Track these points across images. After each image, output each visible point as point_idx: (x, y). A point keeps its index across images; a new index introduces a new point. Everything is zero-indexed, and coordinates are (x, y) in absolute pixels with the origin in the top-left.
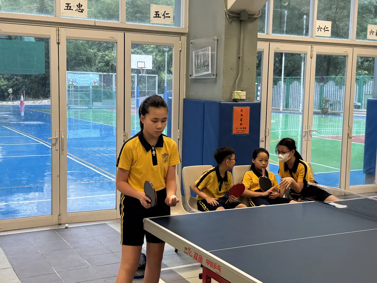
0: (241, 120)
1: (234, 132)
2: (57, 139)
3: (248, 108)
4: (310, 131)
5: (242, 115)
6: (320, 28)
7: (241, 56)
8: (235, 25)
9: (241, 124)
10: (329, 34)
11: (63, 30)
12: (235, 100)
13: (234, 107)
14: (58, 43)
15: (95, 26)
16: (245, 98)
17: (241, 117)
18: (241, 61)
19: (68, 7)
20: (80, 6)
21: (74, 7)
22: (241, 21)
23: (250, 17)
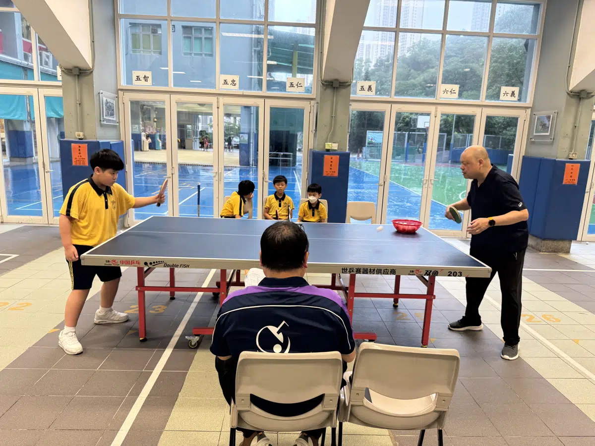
0: (331, 165)
1: (325, 174)
2: (216, 173)
3: (338, 156)
4: (431, 180)
5: (332, 162)
6: (446, 91)
7: (333, 115)
8: (329, 91)
9: (331, 169)
10: (456, 95)
11: (221, 98)
12: (328, 150)
13: (325, 156)
14: (218, 108)
15: (243, 95)
16: (336, 148)
17: (331, 163)
18: (333, 120)
19: (226, 82)
20: (233, 81)
21: (229, 82)
22: (334, 88)
23: (341, 84)
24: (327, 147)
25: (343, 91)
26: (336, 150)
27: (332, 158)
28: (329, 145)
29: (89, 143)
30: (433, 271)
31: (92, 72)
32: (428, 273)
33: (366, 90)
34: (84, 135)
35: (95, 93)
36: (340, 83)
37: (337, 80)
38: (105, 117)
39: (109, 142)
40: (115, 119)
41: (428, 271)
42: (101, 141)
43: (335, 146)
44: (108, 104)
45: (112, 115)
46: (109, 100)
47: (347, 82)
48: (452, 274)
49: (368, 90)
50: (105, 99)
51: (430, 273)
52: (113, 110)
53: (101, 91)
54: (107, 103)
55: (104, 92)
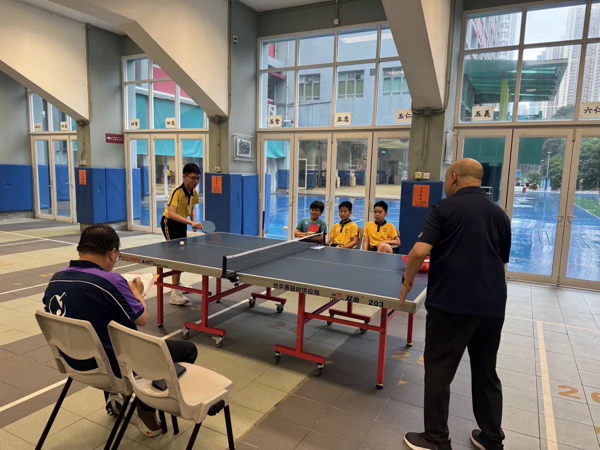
0: (421, 195)
1: (414, 204)
3: (429, 186)
5: (422, 192)
6: (588, 110)
7: (425, 144)
8: (421, 120)
9: (420, 199)
11: (335, 134)
12: (419, 180)
13: (415, 185)
14: (332, 143)
15: (354, 130)
18: (425, 149)
19: (340, 119)
20: (346, 118)
21: (343, 119)
22: (426, 116)
23: (433, 112)
24: (417, 177)
25: (436, 119)
26: (428, 179)
27: (422, 188)
28: (418, 175)
29: (223, 175)
30: (354, 297)
31: (228, 119)
32: (349, 298)
33: (483, 115)
34: (221, 169)
35: (230, 135)
36: (432, 110)
37: (429, 108)
38: (238, 154)
39: (241, 175)
40: (250, 156)
41: (349, 296)
42: (231, 174)
43: (427, 176)
44: (243, 144)
45: (247, 152)
46: (243, 141)
47: (439, 110)
48: (373, 303)
49: (485, 116)
50: (239, 140)
51: (351, 298)
52: (248, 149)
53: (235, 134)
54: (241, 142)
55: (239, 135)
